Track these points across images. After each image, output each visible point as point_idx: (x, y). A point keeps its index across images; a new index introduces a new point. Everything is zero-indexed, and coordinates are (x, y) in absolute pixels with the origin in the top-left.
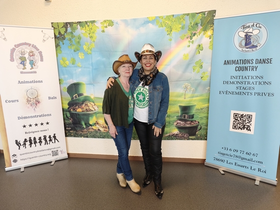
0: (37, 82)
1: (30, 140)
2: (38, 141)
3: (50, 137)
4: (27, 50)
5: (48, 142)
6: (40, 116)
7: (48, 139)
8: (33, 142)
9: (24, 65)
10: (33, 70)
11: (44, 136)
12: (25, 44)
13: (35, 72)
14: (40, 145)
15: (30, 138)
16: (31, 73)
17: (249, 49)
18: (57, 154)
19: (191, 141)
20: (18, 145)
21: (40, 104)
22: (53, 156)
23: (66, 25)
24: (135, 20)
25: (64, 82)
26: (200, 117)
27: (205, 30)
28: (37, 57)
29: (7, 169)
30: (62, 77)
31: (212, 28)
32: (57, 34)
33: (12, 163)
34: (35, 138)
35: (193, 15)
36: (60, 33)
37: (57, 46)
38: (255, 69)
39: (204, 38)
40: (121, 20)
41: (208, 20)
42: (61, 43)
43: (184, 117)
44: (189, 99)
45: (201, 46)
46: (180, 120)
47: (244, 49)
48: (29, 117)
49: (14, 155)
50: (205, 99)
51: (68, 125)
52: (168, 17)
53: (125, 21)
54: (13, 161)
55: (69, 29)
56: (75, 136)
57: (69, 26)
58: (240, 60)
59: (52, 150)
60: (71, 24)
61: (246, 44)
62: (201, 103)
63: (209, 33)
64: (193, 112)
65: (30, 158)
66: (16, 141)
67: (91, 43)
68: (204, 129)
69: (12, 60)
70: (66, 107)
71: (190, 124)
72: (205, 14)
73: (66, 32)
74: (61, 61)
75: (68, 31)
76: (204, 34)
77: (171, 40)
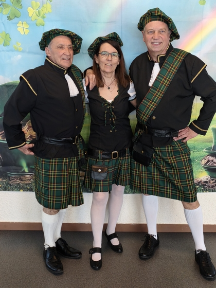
46: (213, 155)
56: (5, 189)
77: (204, 2)
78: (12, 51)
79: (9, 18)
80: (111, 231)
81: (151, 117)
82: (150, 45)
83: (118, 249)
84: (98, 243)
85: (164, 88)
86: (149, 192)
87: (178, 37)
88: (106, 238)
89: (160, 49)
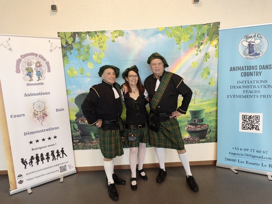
0: (44, 94)
1: (37, 157)
2: (45, 157)
3: (58, 152)
4: (34, 60)
5: (56, 157)
6: (48, 130)
7: (56, 154)
8: (40, 159)
9: (31, 76)
10: (40, 82)
11: (52, 151)
12: (32, 54)
13: (42, 84)
14: (48, 161)
15: (37, 155)
16: (38, 84)
17: (252, 57)
18: (65, 170)
19: (201, 144)
20: (24, 163)
21: (48, 117)
22: (61, 172)
23: (74, 35)
24: (145, 30)
25: (72, 92)
26: (208, 120)
27: (211, 40)
28: (44, 68)
29: (12, 192)
30: (70, 88)
31: (217, 38)
32: (64, 44)
33: (18, 185)
34: (42, 155)
35: (200, 26)
36: (67, 43)
37: (64, 56)
38: (259, 74)
39: (210, 47)
40: (132, 30)
41: (213, 31)
42: (68, 53)
43: (195, 121)
44: (198, 104)
45: (208, 55)
46: (191, 124)
47: (248, 57)
48: (36, 132)
49: (20, 176)
50: (213, 104)
51: (75, 137)
52: (177, 28)
53: (136, 32)
54: (19, 183)
55: (77, 39)
56: (83, 149)
57: (77, 36)
58: (245, 67)
59: (60, 166)
60: (79, 34)
61: (250, 53)
62: (209, 107)
63: (215, 42)
64: (203, 116)
65: (37, 177)
66: (22, 159)
67: (100, 53)
68: (213, 132)
69: (18, 71)
70: (74, 118)
71: (200, 127)
72: (210, 26)
73: (74, 41)
74: (69, 72)
75: (76, 41)
76: (210, 44)
77: (180, 49)
78: (85, 77)
79: (83, 61)
80: (141, 168)
81: (158, 106)
82: (154, 71)
83: (145, 178)
84: (134, 175)
85: (163, 92)
86: (159, 146)
87: (168, 66)
88: (138, 172)
89: (159, 72)
